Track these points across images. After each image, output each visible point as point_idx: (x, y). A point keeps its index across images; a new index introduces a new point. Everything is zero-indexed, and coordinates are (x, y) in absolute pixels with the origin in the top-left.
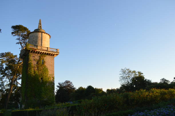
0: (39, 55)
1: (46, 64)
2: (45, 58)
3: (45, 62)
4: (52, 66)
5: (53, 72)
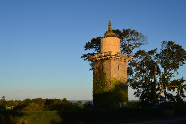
0: (100, 62)
1: (104, 70)
2: (104, 63)
3: (104, 67)
4: (110, 70)
5: (111, 76)
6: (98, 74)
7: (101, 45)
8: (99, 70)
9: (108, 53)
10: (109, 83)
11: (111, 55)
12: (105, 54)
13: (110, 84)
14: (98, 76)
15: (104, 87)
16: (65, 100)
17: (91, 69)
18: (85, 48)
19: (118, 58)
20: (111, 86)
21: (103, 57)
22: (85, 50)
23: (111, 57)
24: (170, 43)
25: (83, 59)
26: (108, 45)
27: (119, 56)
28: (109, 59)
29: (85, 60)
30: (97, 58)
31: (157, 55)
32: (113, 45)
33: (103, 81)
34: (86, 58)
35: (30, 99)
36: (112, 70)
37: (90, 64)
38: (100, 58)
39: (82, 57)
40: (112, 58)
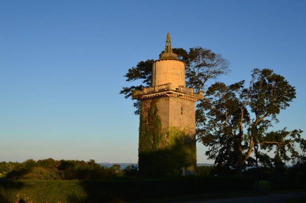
3: (157, 109)
4: (167, 114)
5: (168, 123)
6: (147, 121)
7: (154, 73)
8: (149, 115)
9: (164, 87)
10: (166, 135)
11: (169, 90)
12: (160, 88)
13: (167, 137)
14: (147, 123)
15: (158, 141)
16: (92, 162)
17: (136, 112)
18: (127, 78)
19: (182, 95)
20: (168, 141)
21: (157, 92)
22: (127, 80)
23: (169, 93)
24: (266, 72)
25: (123, 95)
26: (166, 73)
27: (182, 91)
28: (167, 96)
29: (126, 97)
30: (146, 94)
31: (245, 91)
32: (173, 74)
33: (156, 132)
34: (128, 94)
35: (34, 160)
36: (170, 114)
37: (135, 104)
38: (152, 95)
39: (122, 92)
40: (171, 95)
